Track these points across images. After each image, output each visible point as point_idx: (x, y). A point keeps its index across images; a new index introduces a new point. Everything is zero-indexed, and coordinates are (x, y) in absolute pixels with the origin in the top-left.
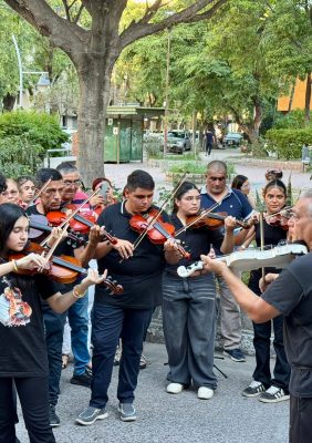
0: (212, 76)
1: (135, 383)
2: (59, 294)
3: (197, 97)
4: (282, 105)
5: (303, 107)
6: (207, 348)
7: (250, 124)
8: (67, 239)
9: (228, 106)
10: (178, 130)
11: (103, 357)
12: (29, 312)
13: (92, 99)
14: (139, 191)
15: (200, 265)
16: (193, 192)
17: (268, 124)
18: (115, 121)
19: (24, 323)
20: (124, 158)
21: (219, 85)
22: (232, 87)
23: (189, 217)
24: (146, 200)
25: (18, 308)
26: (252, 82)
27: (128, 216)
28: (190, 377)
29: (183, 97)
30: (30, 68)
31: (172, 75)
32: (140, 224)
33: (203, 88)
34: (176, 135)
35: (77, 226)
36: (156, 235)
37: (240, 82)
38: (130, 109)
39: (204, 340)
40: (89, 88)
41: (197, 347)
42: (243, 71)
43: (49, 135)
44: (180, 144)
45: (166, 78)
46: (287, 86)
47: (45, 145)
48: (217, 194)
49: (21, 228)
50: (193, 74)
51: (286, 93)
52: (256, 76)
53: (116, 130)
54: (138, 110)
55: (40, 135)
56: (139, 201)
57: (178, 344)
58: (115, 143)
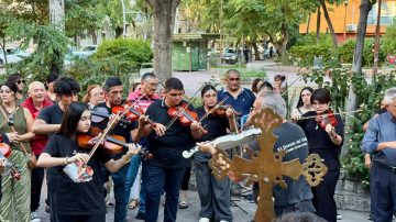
0: (253, 11)
1: (175, 217)
2: (112, 160)
3: (244, 25)
4: (302, 30)
5: (315, 30)
6: (223, 195)
7: (280, 43)
8: (120, 122)
9: (264, 30)
10: (234, 48)
11: (152, 201)
12: (92, 173)
13: (163, 30)
14: (173, 91)
15: (196, 149)
16: (211, 92)
17: (293, 42)
18: (188, 43)
19: (88, 180)
20: (195, 68)
21: (258, 17)
22: (267, 19)
23: (210, 108)
24: (178, 97)
25: (84, 170)
26: (281, 14)
27: (166, 108)
28: (214, 213)
29: (234, 26)
30: (133, 9)
31: (226, 11)
32: (174, 113)
33: (247, 19)
34: (230, 51)
35: (132, 116)
36: (185, 120)
37: (272, 15)
38: (197, 35)
39: (221, 189)
40: (161, 22)
41: (218, 194)
42: (273, 7)
43: (144, 54)
44: (234, 58)
45: (222, 14)
46: (305, 17)
47: (140, 60)
48: (234, 90)
49: (86, 118)
50: (240, 10)
51: (305, 21)
52: (283, 11)
53: (188, 50)
54: (203, 35)
55: (137, 53)
56: (173, 98)
57: (206, 191)
58: (188, 58)
